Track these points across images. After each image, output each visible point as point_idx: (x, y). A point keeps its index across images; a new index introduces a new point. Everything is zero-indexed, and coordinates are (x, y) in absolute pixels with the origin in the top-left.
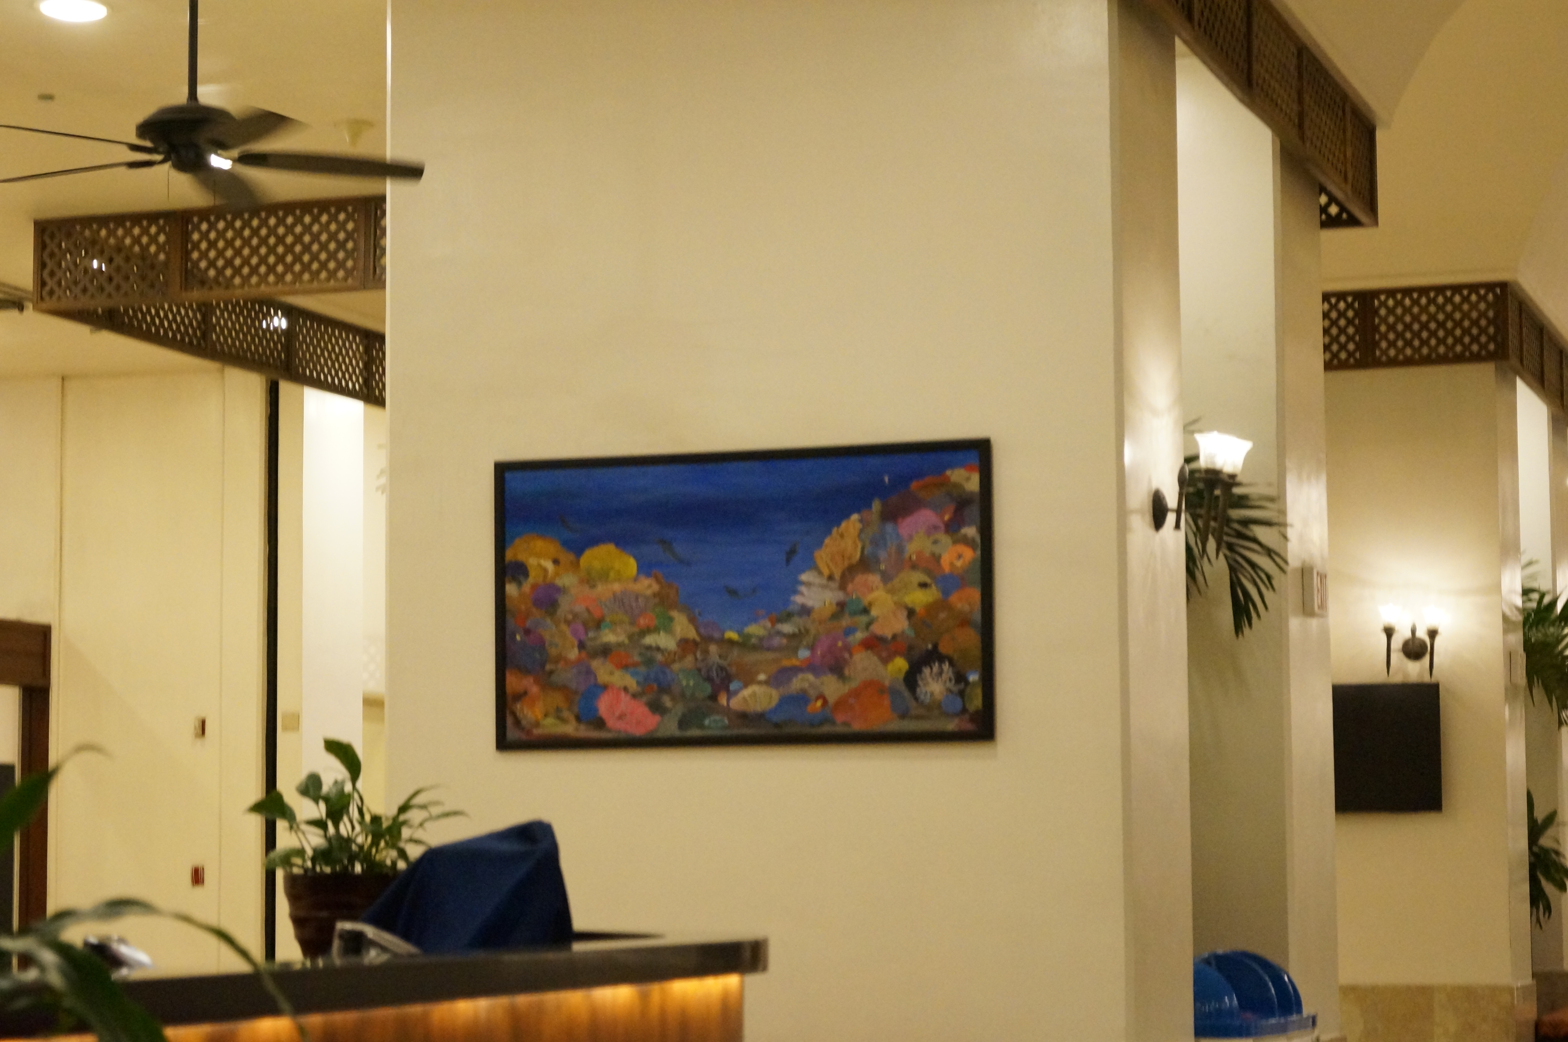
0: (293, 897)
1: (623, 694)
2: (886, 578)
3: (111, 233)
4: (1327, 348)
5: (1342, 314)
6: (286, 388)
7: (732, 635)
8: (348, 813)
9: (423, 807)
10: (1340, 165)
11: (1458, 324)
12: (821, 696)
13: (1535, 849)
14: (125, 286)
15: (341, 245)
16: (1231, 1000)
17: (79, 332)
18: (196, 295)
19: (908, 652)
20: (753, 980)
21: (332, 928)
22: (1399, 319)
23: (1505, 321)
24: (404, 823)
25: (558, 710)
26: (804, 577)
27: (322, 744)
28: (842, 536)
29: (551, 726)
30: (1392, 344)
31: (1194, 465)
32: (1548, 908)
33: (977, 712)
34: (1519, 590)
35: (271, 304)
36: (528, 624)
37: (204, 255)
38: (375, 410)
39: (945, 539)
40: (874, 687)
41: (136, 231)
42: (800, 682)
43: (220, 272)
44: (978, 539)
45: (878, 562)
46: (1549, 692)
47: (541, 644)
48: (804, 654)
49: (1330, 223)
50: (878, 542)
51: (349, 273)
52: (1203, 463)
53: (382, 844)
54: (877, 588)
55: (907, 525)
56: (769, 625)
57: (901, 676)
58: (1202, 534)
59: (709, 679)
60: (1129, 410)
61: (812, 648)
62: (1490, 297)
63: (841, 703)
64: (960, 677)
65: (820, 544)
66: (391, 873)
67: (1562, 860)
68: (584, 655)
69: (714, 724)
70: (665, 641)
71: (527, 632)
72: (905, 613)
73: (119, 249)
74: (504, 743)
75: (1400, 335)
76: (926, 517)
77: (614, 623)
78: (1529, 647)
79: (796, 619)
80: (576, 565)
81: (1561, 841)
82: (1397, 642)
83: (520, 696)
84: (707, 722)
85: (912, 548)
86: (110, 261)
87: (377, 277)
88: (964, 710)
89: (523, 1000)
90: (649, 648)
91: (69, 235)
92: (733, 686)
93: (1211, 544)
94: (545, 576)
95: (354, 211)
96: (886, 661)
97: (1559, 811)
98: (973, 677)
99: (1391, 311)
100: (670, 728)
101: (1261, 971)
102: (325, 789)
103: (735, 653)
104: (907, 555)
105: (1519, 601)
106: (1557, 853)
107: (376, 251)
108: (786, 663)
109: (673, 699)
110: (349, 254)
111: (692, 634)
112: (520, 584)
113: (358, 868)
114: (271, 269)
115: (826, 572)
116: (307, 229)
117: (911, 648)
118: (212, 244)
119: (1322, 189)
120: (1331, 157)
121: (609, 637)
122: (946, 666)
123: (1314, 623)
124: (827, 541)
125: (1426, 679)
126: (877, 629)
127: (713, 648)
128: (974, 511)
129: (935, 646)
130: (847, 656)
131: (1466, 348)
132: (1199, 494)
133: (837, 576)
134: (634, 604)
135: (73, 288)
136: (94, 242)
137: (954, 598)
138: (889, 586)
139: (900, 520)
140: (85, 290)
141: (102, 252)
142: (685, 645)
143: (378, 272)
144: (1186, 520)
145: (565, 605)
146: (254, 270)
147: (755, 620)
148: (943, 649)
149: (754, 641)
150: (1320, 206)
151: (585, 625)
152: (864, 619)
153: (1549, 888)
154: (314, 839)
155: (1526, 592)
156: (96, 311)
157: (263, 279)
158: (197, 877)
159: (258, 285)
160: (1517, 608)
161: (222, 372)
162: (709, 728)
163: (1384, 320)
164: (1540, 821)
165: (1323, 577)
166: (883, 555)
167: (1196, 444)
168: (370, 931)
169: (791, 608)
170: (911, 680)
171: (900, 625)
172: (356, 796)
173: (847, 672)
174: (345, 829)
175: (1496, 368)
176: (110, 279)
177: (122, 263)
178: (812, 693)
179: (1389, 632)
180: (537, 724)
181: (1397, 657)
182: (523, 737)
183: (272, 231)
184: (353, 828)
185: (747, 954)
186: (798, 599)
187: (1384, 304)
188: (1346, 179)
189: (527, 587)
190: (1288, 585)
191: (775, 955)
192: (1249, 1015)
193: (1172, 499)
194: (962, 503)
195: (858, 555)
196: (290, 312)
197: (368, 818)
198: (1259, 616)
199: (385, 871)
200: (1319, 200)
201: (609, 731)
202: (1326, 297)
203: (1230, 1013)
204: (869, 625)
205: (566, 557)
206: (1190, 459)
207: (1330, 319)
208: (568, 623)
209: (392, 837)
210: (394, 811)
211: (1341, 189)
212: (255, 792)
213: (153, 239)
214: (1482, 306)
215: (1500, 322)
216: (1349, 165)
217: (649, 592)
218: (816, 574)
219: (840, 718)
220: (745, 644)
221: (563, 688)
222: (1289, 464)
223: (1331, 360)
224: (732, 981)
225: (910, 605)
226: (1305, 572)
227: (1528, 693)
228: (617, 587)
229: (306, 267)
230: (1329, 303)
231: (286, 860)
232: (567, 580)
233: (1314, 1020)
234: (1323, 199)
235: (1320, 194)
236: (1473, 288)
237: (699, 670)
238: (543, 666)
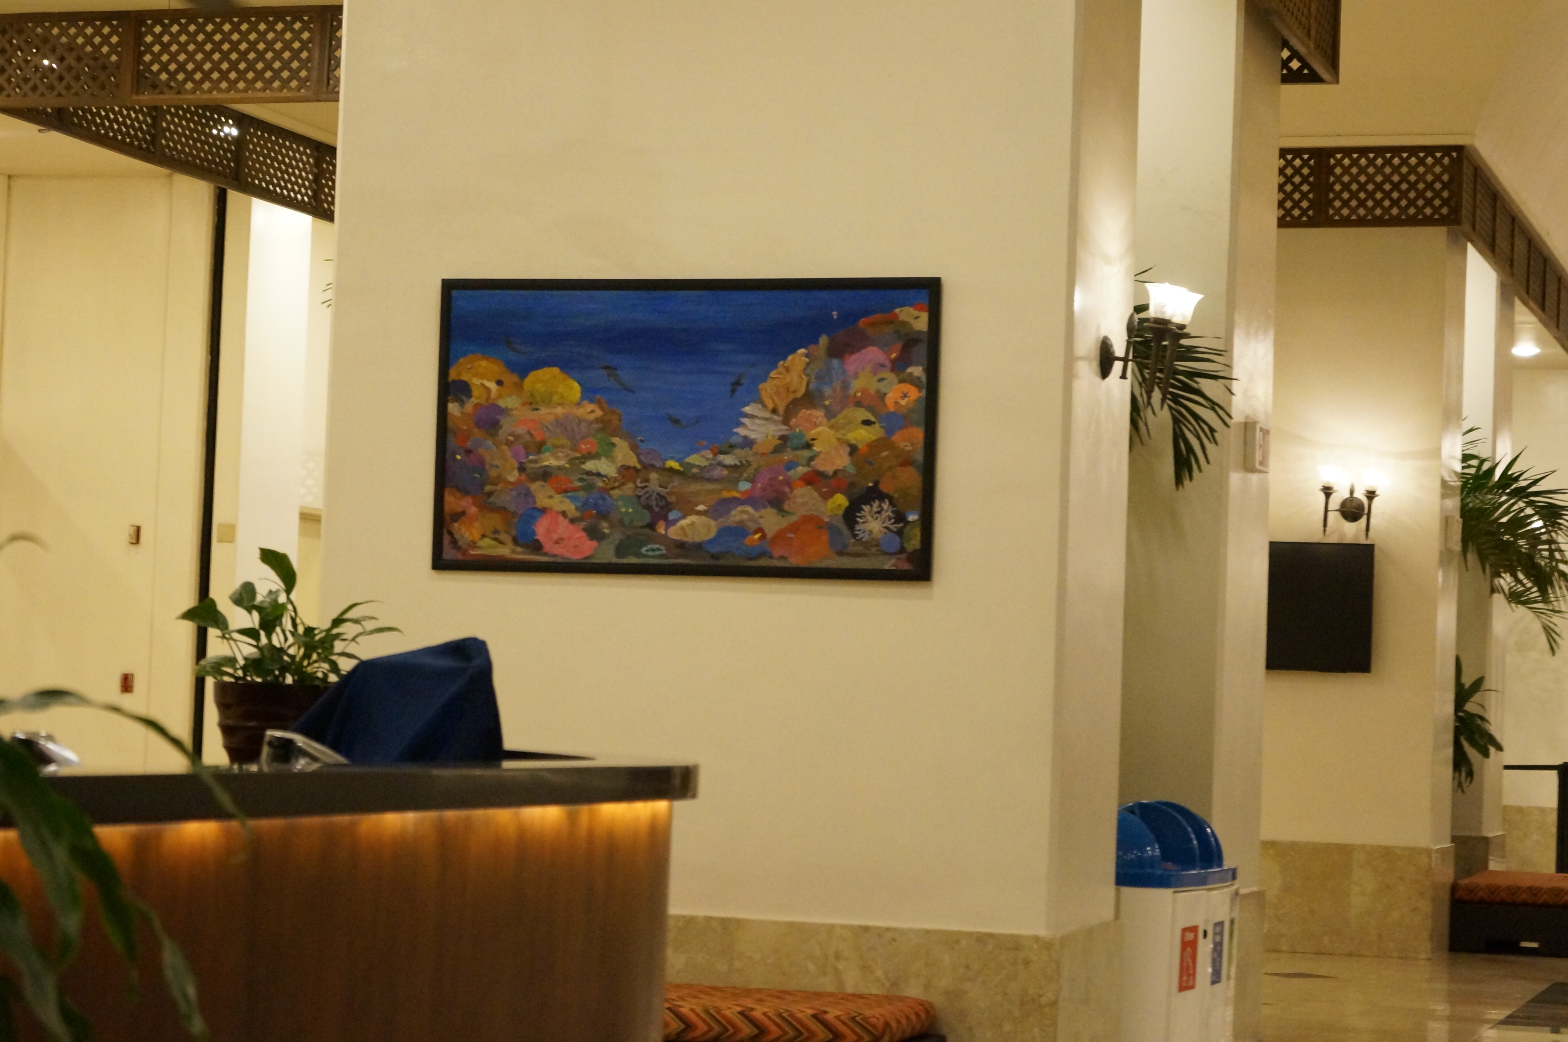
0: (223, 706)
1: (561, 518)
2: (830, 414)
3: (64, 32)
4: (1281, 204)
5: (1297, 171)
6: (234, 197)
7: (673, 464)
8: (281, 625)
9: (356, 621)
10: (1303, 20)
11: (1413, 186)
12: (760, 530)
13: (1461, 714)
14: (76, 86)
15: (296, 55)
16: (1153, 850)
17: (28, 130)
18: (147, 98)
19: (848, 489)
20: (681, 806)
21: (262, 736)
22: (1354, 179)
23: (1460, 185)
24: (337, 636)
25: (496, 532)
26: (747, 409)
27: (257, 554)
28: (788, 370)
29: (488, 548)
30: (1345, 203)
31: (1143, 315)
32: (1470, 774)
33: (915, 552)
34: (1459, 456)
35: (223, 112)
36: (469, 444)
37: (156, 58)
38: (323, 224)
39: (891, 377)
40: (812, 521)
41: (89, 31)
42: (739, 515)
43: (172, 75)
44: (924, 379)
45: (823, 397)
46: (1483, 559)
47: (481, 466)
48: (744, 486)
49: (1291, 78)
50: (823, 377)
51: (303, 82)
52: (1152, 313)
53: (315, 656)
54: (820, 425)
55: (853, 362)
56: (711, 456)
57: (841, 512)
58: (1146, 384)
59: (648, 507)
60: (1082, 255)
61: (752, 481)
62: (1446, 160)
63: (780, 536)
64: (900, 517)
65: (764, 378)
66: (321, 685)
67: (1486, 726)
68: (523, 477)
69: (650, 553)
70: (605, 467)
71: (469, 452)
72: (848, 449)
73: (71, 48)
74: (440, 563)
75: (1354, 195)
76: (873, 354)
77: (555, 447)
78: (1465, 512)
79: (738, 451)
80: (519, 387)
81: (1487, 707)
82: (1335, 502)
83: (458, 516)
84: (644, 550)
85: (857, 386)
86: (62, 59)
87: (330, 88)
88: (902, 550)
89: (451, 815)
90: (589, 473)
91: (20, 32)
92: (672, 516)
93: (1157, 395)
94: (488, 398)
95: (310, 21)
96: (826, 497)
97: (1487, 678)
98: (912, 517)
99: (1346, 170)
100: (608, 555)
101: (1184, 823)
102: (259, 599)
103: (676, 482)
104: (852, 392)
105: (1458, 467)
106: (1482, 718)
107: (331, 62)
108: (726, 495)
109: (612, 526)
110: (304, 64)
111: (633, 462)
112: (462, 403)
113: (289, 680)
114: (224, 75)
115: (770, 406)
116: (262, 36)
117: (852, 485)
118: (165, 47)
119: (1285, 44)
120: (1295, 12)
121: (550, 461)
122: (886, 506)
123: (1254, 478)
124: (773, 374)
125: (1362, 541)
126: (819, 465)
127: (653, 476)
128: (921, 351)
129: (876, 483)
130: (787, 489)
131: (1420, 210)
132: (1146, 343)
133: (781, 410)
134: (576, 429)
135: (22, 84)
136: (45, 40)
137: (896, 438)
138: (833, 421)
139: (846, 356)
140: (35, 88)
141: (53, 51)
142: (626, 471)
143: (331, 82)
144: (1133, 370)
145: (507, 426)
146: (207, 76)
147: (695, 450)
148: (884, 488)
149: (695, 470)
150: (1282, 59)
151: (526, 447)
152: (806, 453)
153: (1472, 753)
154: (246, 649)
155: (1466, 458)
156: (45, 109)
157: (216, 84)
158: (127, 684)
159: (210, 91)
160: (1456, 473)
161: (170, 176)
162: (646, 556)
163: (1338, 179)
164: (1467, 686)
165: (1266, 432)
166: (827, 391)
167: (1146, 293)
168: (300, 740)
169: (734, 440)
170: (850, 516)
171: (842, 461)
172: (290, 607)
173: (786, 507)
174: (277, 640)
175: (1448, 232)
176: (61, 78)
177: (73, 63)
178: (753, 526)
179: (1328, 491)
180: (473, 545)
181: (1334, 517)
182: (460, 557)
183: (226, 38)
184: (286, 639)
185: (677, 782)
186: (741, 431)
187: (1339, 163)
188: (1309, 35)
189: (469, 407)
190: (1229, 439)
191: (704, 782)
192: (1169, 865)
193: (1119, 348)
194: (910, 341)
195: (803, 390)
196: (241, 120)
197: (301, 630)
198: (1200, 471)
199: (317, 683)
200: (1280, 54)
201: (546, 554)
202: (1283, 153)
203: (1152, 862)
204: (812, 459)
205: (510, 378)
206: (1140, 308)
207: (1285, 175)
208: (509, 443)
209: (325, 649)
210: (327, 625)
211: (1303, 43)
212: (188, 599)
213: (106, 39)
214: (1438, 169)
215: (1454, 184)
216: (1312, 20)
217: (592, 417)
218: (760, 406)
219: (777, 552)
220: (684, 474)
221: (502, 510)
222: (1238, 318)
223: (1284, 217)
224: (661, 806)
225: (853, 442)
226: (1249, 426)
227: (1462, 558)
228: (559, 410)
229: (259, 75)
230: (1285, 159)
231: (217, 668)
232: (510, 402)
233: (1233, 874)
234: (1286, 54)
235: (1283, 50)
236: (1430, 150)
237: (639, 497)
238: (482, 486)
